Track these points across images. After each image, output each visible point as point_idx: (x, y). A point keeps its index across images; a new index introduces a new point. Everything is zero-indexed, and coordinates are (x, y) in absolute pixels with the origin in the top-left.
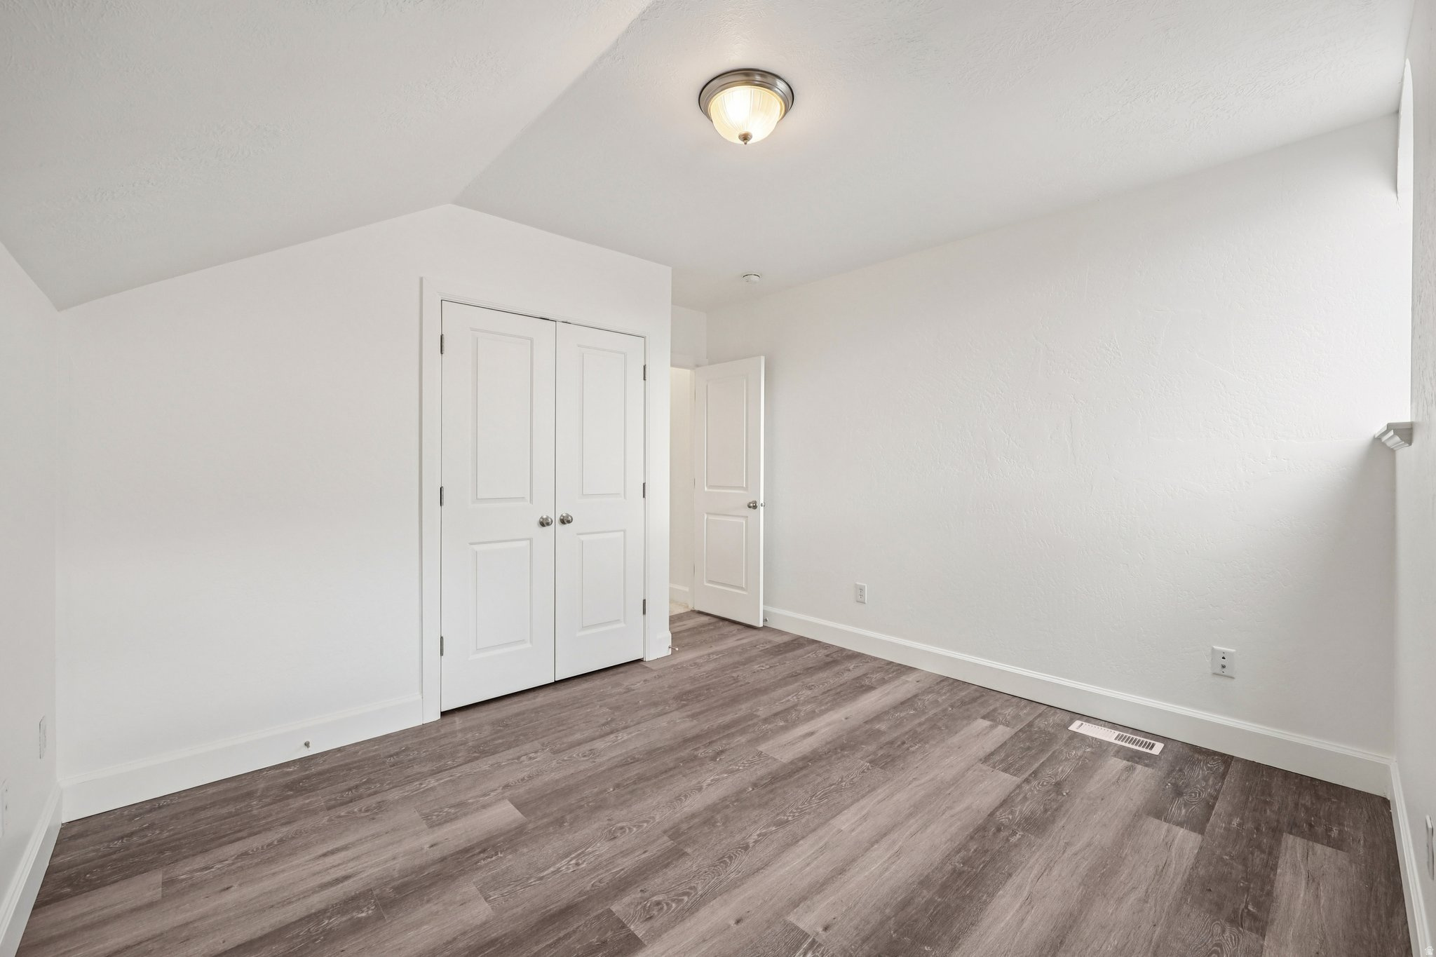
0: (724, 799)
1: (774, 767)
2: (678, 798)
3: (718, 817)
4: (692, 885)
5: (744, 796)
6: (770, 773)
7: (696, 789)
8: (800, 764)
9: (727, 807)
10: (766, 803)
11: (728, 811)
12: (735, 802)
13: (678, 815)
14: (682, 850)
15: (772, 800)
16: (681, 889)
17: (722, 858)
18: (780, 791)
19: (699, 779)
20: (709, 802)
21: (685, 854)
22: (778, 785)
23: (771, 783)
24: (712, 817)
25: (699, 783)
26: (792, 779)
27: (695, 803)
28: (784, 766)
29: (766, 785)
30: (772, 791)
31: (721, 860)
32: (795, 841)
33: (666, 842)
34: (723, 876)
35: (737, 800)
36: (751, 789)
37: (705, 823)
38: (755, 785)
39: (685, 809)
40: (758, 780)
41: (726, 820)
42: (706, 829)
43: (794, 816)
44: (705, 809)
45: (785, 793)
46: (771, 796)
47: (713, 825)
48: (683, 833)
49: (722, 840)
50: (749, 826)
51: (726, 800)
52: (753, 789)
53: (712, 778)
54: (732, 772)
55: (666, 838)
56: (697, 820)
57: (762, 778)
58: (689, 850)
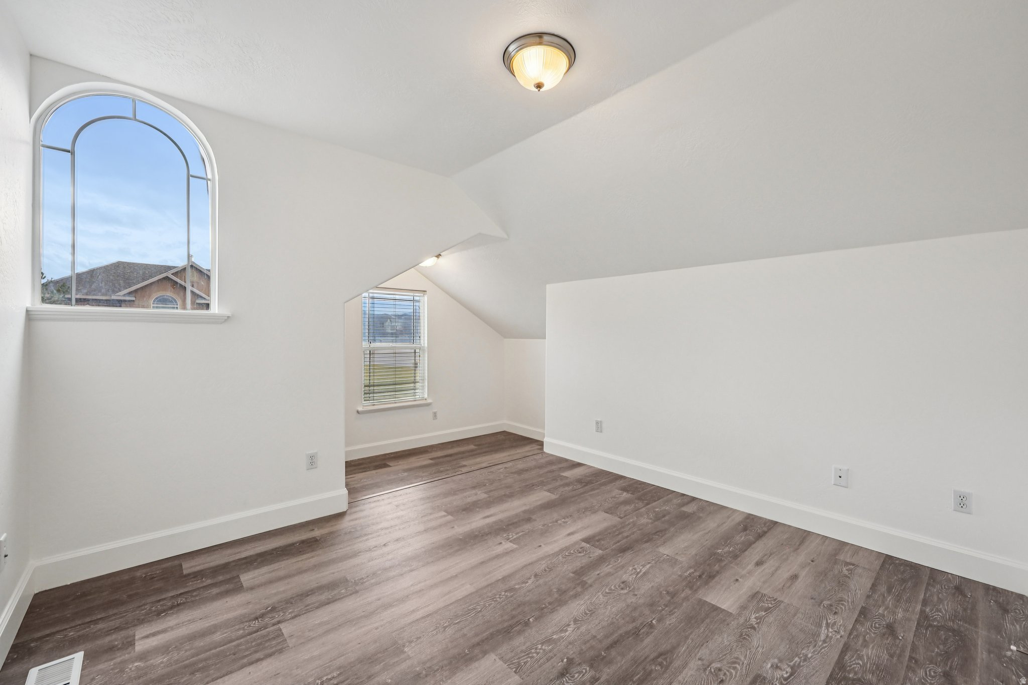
0: (553, 611)
1: (504, 649)
2: (592, 612)
3: (556, 596)
4: (565, 559)
5: (537, 613)
6: (510, 639)
7: (579, 621)
8: (477, 651)
9: (550, 604)
10: (519, 606)
11: (549, 599)
12: (544, 608)
13: (587, 597)
14: (576, 575)
15: (514, 609)
16: (570, 558)
17: (550, 571)
18: (506, 617)
19: (579, 632)
20: (565, 608)
21: (574, 573)
22: (506, 624)
23: (511, 627)
24: (560, 595)
25: (578, 628)
26: (491, 630)
27: (576, 607)
28: (493, 649)
29: (518, 623)
30: (513, 617)
31: (551, 570)
32: (504, 579)
33: (590, 578)
34: (549, 562)
35: (542, 609)
36: (531, 620)
37: (565, 591)
38: (527, 624)
39: (582, 602)
40: (524, 630)
41: (550, 593)
42: (563, 587)
43: (500, 595)
44: (567, 601)
45: (502, 616)
46: (514, 613)
47: (559, 589)
48: (578, 584)
49: (551, 580)
50: (533, 589)
51: (551, 610)
52: (529, 619)
53: (567, 633)
54: (548, 641)
55: (589, 582)
56: (571, 593)
57: (520, 633)
58: (572, 575)
